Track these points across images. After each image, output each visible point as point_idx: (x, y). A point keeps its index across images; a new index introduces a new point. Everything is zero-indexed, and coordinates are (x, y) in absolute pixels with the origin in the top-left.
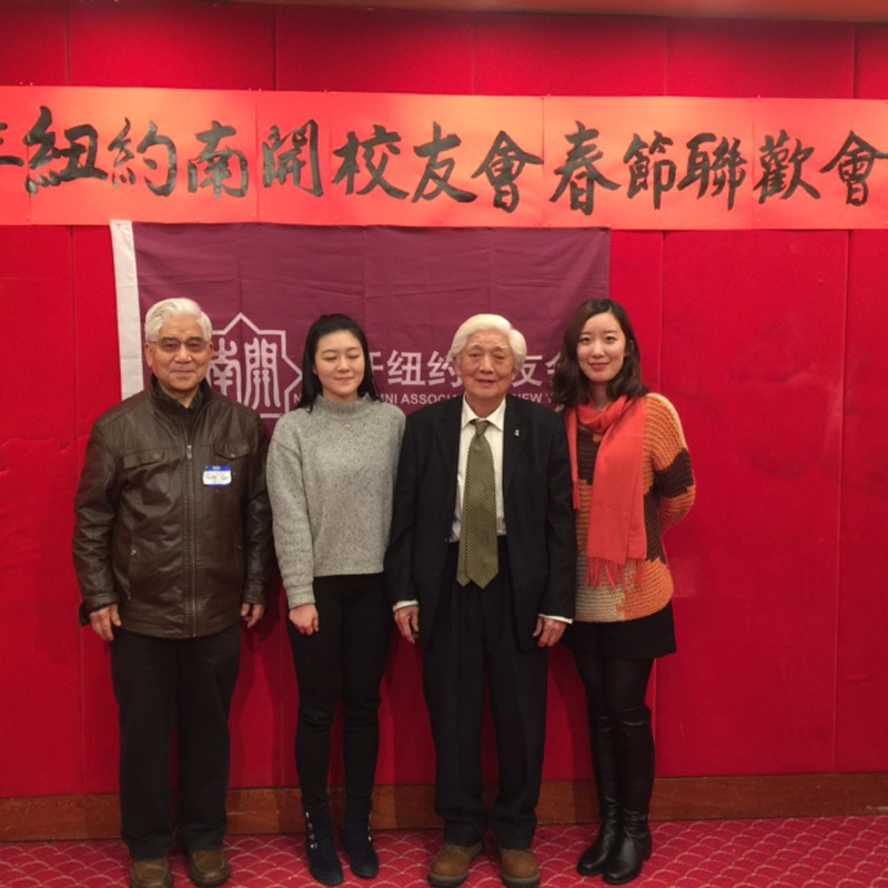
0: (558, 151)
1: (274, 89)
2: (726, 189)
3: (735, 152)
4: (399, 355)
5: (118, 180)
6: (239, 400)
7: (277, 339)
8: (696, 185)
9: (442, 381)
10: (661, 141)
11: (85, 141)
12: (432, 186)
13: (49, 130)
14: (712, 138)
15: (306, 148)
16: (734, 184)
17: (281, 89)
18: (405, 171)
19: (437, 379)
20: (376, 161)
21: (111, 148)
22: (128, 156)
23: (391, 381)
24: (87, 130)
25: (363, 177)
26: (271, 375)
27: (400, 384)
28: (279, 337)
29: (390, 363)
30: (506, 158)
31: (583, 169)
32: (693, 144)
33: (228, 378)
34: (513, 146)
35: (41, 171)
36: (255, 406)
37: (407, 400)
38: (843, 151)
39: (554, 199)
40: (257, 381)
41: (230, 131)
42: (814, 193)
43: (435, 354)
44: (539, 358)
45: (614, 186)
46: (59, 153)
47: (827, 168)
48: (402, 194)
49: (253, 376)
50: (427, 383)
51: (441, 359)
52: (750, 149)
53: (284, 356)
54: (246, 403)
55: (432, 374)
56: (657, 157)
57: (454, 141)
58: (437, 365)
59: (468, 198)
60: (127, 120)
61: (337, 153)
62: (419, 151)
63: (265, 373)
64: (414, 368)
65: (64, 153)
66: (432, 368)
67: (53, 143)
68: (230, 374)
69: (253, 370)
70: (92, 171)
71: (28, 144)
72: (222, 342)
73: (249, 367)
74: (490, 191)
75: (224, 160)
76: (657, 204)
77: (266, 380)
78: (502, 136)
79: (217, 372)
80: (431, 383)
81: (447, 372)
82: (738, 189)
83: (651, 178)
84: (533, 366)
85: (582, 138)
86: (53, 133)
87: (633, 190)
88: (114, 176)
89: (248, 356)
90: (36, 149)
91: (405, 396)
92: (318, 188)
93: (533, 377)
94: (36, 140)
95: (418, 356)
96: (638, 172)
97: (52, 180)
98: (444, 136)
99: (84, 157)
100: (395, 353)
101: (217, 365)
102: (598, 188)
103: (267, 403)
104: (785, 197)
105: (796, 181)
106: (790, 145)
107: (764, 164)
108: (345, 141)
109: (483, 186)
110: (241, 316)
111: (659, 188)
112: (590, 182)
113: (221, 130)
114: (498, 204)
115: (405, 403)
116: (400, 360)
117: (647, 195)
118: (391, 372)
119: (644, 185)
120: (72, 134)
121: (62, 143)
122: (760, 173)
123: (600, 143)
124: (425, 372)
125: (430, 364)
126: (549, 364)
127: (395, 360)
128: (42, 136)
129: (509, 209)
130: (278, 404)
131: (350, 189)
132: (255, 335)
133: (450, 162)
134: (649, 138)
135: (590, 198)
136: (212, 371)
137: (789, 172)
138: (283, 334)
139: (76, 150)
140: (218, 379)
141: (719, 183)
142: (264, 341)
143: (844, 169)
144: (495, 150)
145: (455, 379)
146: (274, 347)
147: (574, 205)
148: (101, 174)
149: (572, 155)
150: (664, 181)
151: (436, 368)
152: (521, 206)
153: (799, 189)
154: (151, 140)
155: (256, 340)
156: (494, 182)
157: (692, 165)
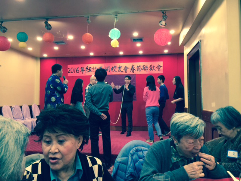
0: (131, 67)
1: (106, 63)
3: (147, 67)
8: (144, 70)
10: (140, 66)
12: (119, 71)
14: (145, 66)
15: (108, 68)
18: (117, 70)
24: (91, 68)
25: (113, 70)
30: (126, 68)
31: (133, 69)
32: (143, 66)
35: (87, 71)
38: (158, 66)
39: (130, 72)
45: (136, 70)
47: (156, 68)
48: (117, 72)
52: (149, 66)
56: (140, 67)
57: (121, 67)
59: (122, 72)
62: (118, 68)
70: (91, 71)
78: (126, 66)
82: (148, 70)
87: (138, 70)
92: (109, 71)
100: (116, 86)
102: (134, 71)
104: (152, 71)
105: (153, 69)
106: (152, 66)
108: (112, 67)
109: (124, 71)
111: (140, 70)
114: (125, 72)
117: (139, 71)
121: (89, 69)
122: (150, 68)
123: (134, 66)
124: (119, 87)
128: (87, 68)
133: (121, 69)
134: (139, 66)
137: (152, 69)
141: (146, 70)
143: (158, 68)
147: (132, 72)
152: (127, 72)
153: (154, 70)
154: (96, 68)
157: (143, 68)
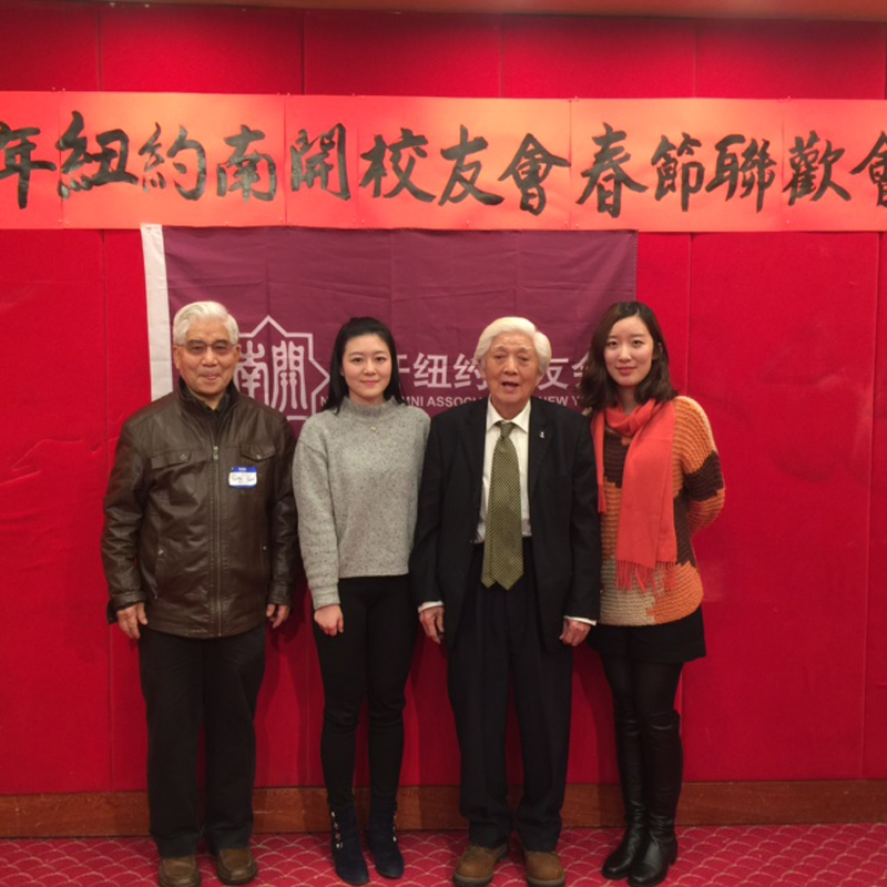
0: (585, 154)
1: (303, 93)
2: (755, 192)
3: (764, 154)
4: (425, 358)
5: (148, 185)
6: (267, 402)
7: (304, 342)
8: (723, 189)
9: (468, 383)
10: (689, 143)
11: (116, 145)
12: (458, 188)
13: (81, 135)
14: (740, 139)
15: (333, 152)
16: (763, 186)
17: (310, 93)
18: (431, 174)
19: (463, 381)
20: (403, 164)
21: (141, 152)
22: (159, 161)
23: (417, 384)
24: (118, 134)
25: (390, 180)
26: (298, 377)
27: (425, 386)
28: (306, 340)
29: (416, 366)
30: (533, 161)
31: (611, 171)
32: (722, 146)
33: (255, 381)
34: (540, 148)
35: (74, 175)
36: (282, 409)
37: (433, 403)
38: (874, 152)
39: (581, 201)
40: (284, 383)
41: (259, 135)
42: (845, 195)
43: (461, 357)
44: (566, 360)
45: (642, 188)
46: (91, 158)
47: (857, 170)
48: (428, 197)
49: (280, 379)
50: (453, 386)
51: (467, 362)
52: (780, 151)
53: (311, 358)
54: (273, 406)
55: (458, 377)
56: (685, 158)
57: (481, 144)
58: (463, 368)
59: (494, 200)
60: (157, 125)
61: (365, 156)
62: (446, 154)
63: (293, 375)
64: (440, 371)
65: (95, 157)
66: (458, 370)
67: (84, 148)
68: (258, 376)
69: (281, 372)
70: (124, 175)
71: (60, 149)
72: (250, 344)
73: (277, 369)
74: (517, 194)
75: (253, 164)
76: (685, 206)
77: (293, 382)
78: (529, 138)
79: (245, 375)
80: (457, 385)
81: (473, 375)
82: (767, 192)
83: (678, 180)
84: (559, 369)
85: (609, 141)
86: (85, 139)
87: (661, 192)
88: (144, 181)
89: (276, 358)
90: (67, 153)
91: (431, 398)
92: (345, 192)
93: (559, 380)
94: (68, 145)
95: (444, 359)
96: (666, 174)
97: (83, 184)
98: (471, 138)
99: (115, 161)
100: (421, 356)
101: (245, 368)
102: (625, 190)
103: (294, 405)
104: (815, 198)
105: (826, 182)
106: (821, 146)
107: (794, 165)
108: (372, 144)
109: (510, 189)
110: (268, 319)
111: (687, 190)
112: (618, 184)
113: (249, 134)
114: (525, 206)
115: (431, 405)
116: (426, 362)
117: (674, 197)
118: (418, 375)
119: (672, 187)
120: (104, 139)
121: (94, 147)
122: (789, 174)
123: (627, 145)
124: (451, 374)
125: (456, 367)
126: (575, 367)
127: (421, 363)
128: (74, 141)
129: (536, 212)
130: (305, 406)
131: (377, 192)
132: (283, 338)
133: (477, 165)
134: (677, 140)
135: (617, 201)
136: (240, 373)
137: (819, 173)
138: (310, 336)
139: (106, 155)
140: (245, 381)
141: (748, 185)
142: (291, 344)
143: (875, 170)
144: (522, 152)
145: (480, 381)
146: (301, 349)
147: (602, 207)
148: (132, 178)
149: (599, 157)
150: (692, 183)
151: (461, 371)
152: (547, 209)
153: (830, 191)
154: (181, 144)
155: (283, 343)
156: (521, 184)
157: (721, 166)
